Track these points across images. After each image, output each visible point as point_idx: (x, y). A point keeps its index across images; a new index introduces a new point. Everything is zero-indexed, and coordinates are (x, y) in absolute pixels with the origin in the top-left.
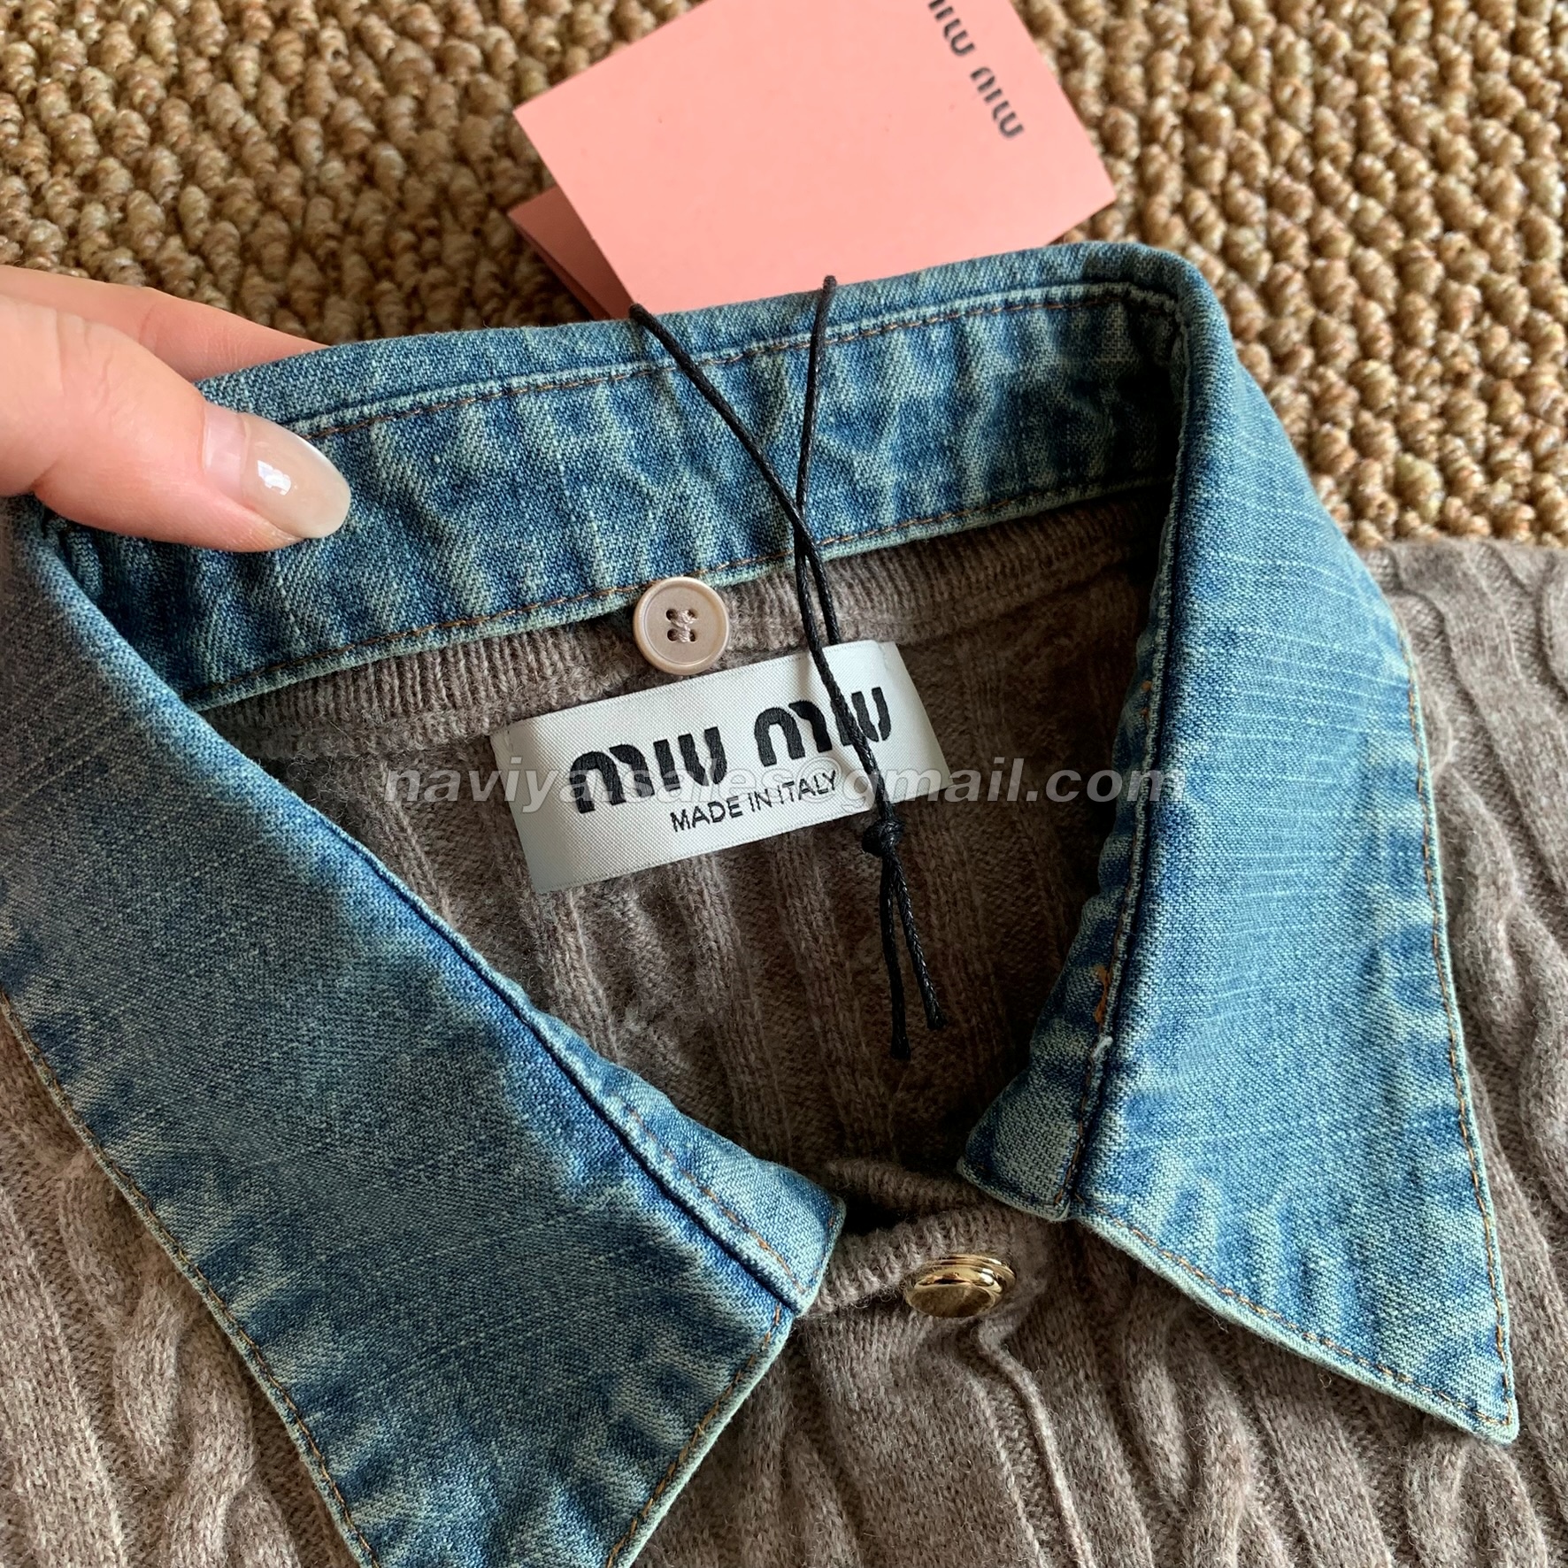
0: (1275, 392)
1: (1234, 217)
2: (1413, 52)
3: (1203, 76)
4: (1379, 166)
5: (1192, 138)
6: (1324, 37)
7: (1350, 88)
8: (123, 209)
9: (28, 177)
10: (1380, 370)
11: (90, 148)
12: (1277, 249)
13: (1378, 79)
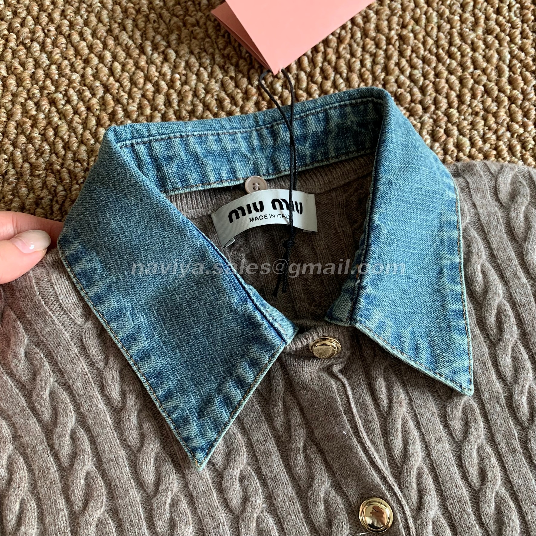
0: (423, 119)
1: (413, 67)
2: (467, 15)
3: (405, 24)
4: (456, 50)
5: (402, 43)
6: (441, 11)
7: (448, 26)
8: (96, 69)
9: (69, 60)
10: (454, 111)
11: (86, 51)
12: (425, 76)
13: (457, 24)
